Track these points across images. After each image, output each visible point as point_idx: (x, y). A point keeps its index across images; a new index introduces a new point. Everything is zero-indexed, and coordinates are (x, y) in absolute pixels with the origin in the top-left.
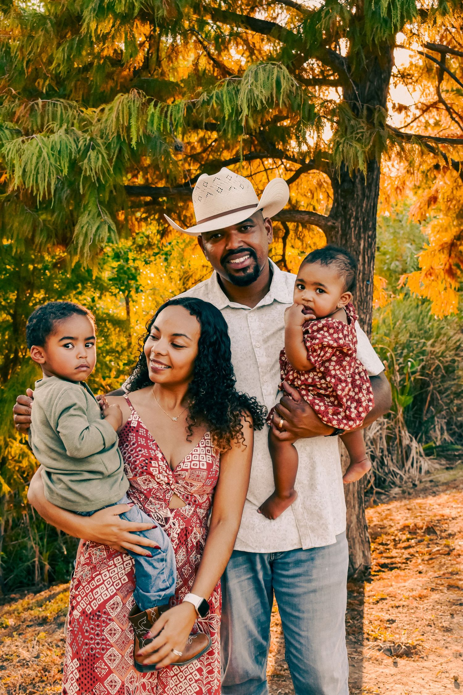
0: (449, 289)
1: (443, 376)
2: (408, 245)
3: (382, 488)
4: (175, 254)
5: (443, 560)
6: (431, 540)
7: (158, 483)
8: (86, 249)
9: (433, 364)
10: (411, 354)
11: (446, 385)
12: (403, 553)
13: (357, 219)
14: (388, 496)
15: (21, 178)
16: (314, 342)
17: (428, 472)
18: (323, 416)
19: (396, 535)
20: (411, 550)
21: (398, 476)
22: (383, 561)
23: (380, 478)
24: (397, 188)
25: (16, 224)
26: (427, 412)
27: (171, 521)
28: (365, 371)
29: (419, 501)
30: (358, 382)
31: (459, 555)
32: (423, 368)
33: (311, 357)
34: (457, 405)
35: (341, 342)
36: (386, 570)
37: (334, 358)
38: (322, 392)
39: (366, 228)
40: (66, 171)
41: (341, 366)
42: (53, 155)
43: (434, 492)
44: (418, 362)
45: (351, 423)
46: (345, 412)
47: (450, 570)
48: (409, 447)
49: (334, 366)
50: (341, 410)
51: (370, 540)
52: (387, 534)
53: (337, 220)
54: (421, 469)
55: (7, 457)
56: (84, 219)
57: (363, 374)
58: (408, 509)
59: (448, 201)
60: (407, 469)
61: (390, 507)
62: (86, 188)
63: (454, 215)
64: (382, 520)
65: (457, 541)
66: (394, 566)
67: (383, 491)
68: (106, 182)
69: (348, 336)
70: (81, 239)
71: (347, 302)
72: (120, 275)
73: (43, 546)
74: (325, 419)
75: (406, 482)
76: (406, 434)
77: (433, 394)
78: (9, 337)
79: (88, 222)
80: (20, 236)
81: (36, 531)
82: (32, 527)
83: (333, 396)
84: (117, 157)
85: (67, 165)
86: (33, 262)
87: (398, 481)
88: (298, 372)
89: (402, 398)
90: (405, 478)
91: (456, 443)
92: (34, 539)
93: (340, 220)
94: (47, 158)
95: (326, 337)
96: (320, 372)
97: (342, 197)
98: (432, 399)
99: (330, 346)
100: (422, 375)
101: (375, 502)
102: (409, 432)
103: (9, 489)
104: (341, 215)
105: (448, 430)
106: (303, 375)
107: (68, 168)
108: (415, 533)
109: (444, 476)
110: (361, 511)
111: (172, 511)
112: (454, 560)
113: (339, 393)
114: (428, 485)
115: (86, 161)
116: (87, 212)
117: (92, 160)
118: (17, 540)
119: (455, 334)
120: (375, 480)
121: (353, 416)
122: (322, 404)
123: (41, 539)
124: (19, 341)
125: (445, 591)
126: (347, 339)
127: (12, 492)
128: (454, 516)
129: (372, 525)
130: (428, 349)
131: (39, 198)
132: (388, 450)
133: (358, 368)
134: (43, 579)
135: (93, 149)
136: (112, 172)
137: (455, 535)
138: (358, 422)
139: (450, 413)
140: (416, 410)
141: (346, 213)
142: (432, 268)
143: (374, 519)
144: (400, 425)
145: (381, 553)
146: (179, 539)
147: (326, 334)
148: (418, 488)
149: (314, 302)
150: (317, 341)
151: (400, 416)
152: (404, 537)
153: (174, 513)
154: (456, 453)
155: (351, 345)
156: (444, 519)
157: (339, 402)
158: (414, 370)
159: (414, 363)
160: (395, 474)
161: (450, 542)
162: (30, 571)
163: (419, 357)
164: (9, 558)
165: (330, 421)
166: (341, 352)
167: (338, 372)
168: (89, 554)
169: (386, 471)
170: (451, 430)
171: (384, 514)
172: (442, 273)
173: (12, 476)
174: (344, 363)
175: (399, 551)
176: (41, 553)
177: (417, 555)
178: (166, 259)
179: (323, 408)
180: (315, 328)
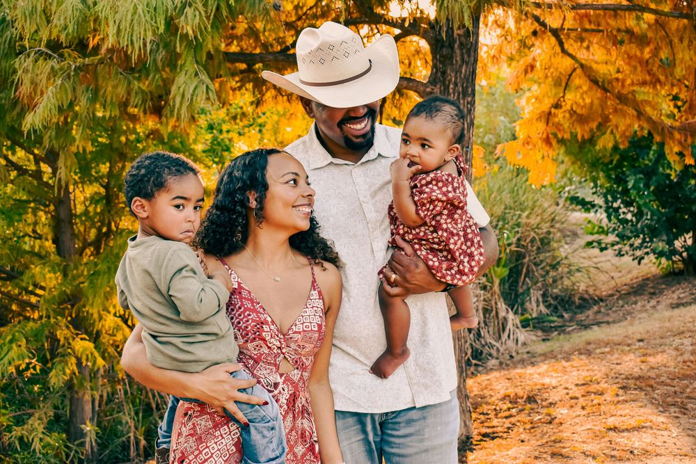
0: (546, 158)
1: (538, 248)
2: (502, 118)
3: (479, 360)
4: (269, 126)
5: (545, 429)
6: (532, 409)
7: (269, 348)
8: (184, 110)
9: (529, 236)
10: (506, 226)
11: (542, 257)
12: (504, 423)
13: (456, 84)
14: (485, 368)
15: (115, 36)
16: (422, 196)
17: (524, 344)
18: (437, 272)
19: (497, 405)
20: (513, 420)
21: (495, 348)
22: (484, 430)
23: (477, 350)
24: (494, 56)
25: (110, 89)
26: (523, 284)
27: (280, 387)
28: (475, 224)
29: (519, 371)
30: (470, 236)
31: (561, 424)
32: (519, 240)
33: (420, 212)
34: (552, 277)
35: (450, 195)
36: (488, 439)
37: (445, 212)
38: (436, 246)
39: (465, 94)
40: (162, 29)
41: (453, 219)
42: (148, 12)
43: (532, 363)
44: (513, 233)
45: (464, 278)
46: (458, 266)
47: (553, 438)
48: (505, 319)
49: (446, 220)
50: (455, 264)
51: (472, 410)
52: (487, 403)
53: (435, 86)
54: (517, 340)
55: (101, 330)
56: (181, 79)
57: (474, 228)
58: (508, 379)
59: (546, 69)
60: (504, 341)
61: (488, 377)
62: (183, 47)
63: (552, 83)
64: (482, 390)
65: (558, 410)
66: (496, 435)
67: (480, 363)
68: (204, 40)
69: (459, 188)
70: (178, 100)
71: (455, 155)
72: (214, 147)
73: (138, 421)
74: (439, 275)
75: (503, 354)
76: (502, 306)
77: (528, 266)
78: (101, 210)
79: (185, 82)
80: (114, 100)
81: (131, 406)
82: (127, 402)
83: (446, 250)
84: (215, 15)
85: (163, 22)
86: (125, 133)
87: (494, 352)
88: (409, 227)
89: (499, 270)
90: (502, 350)
91: (552, 315)
92: (129, 414)
93: (438, 86)
94: (142, 15)
95: (434, 191)
96: (432, 226)
97: (441, 62)
98: (528, 271)
99: (440, 200)
100: (518, 247)
101: (472, 373)
102: (505, 304)
103: (103, 362)
104: (440, 81)
105: (544, 302)
106: (414, 229)
107: (165, 25)
108: (516, 403)
109: (542, 348)
110: (462, 380)
111: (281, 375)
112: (557, 428)
113: (452, 246)
114: (525, 356)
115: (183, 18)
116: (184, 72)
117: (189, 18)
118: (111, 415)
119: (550, 206)
120: (472, 352)
121: (466, 270)
122: (435, 259)
123: (137, 414)
124: (112, 213)
125: (549, 459)
126: (458, 191)
127: (107, 366)
128: (554, 385)
129: (472, 395)
130: (523, 220)
131: (134, 58)
132: (485, 322)
133: (468, 221)
134: (138, 455)
135: (190, 6)
136: (209, 29)
137: (556, 403)
138: (471, 277)
139: (545, 286)
140: (512, 282)
141: (445, 79)
142: (529, 137)
143: (475, 389)
144: (497, 297)
145: (482, 423)
146: (287, 404)
147: (435, 188)
148: (515, 359)
149: (420, 157)
150: (426, 195)
151: (496, 288)
152: (505, 407)
153: (283, 378)
154: (553, 325)
155: (462, 197)
156: (545, 388)
157: (452, 256)
158: (509, 242)
159: (510, 235)
160: (492, 346)
161: (551, 410)
162: (125, 447)
163: (514, 228)
164: (104, 434)
165: (444, 276)
166: (452, 205)
167: (450, 226)
168: (193, 424)
169: (483, 343)
170: (546, 301)
171: (484, 384)
172: (540, 142)
173: (106, 349)
174: (456, 216)
175: (500, 420)
176: (136, 428)
177: (518, 424)
178: (260, 131)
179: (437, 264)
180: (424, 182)
